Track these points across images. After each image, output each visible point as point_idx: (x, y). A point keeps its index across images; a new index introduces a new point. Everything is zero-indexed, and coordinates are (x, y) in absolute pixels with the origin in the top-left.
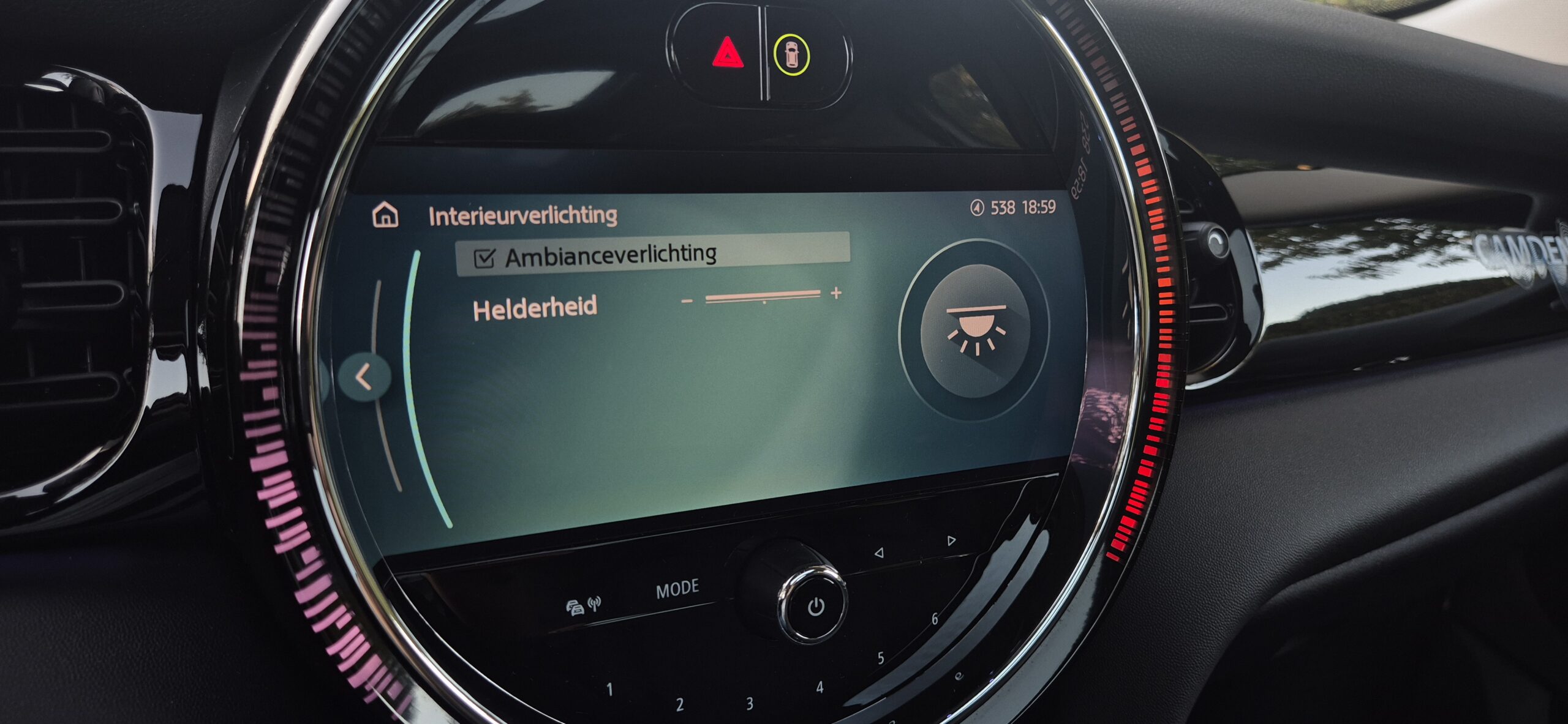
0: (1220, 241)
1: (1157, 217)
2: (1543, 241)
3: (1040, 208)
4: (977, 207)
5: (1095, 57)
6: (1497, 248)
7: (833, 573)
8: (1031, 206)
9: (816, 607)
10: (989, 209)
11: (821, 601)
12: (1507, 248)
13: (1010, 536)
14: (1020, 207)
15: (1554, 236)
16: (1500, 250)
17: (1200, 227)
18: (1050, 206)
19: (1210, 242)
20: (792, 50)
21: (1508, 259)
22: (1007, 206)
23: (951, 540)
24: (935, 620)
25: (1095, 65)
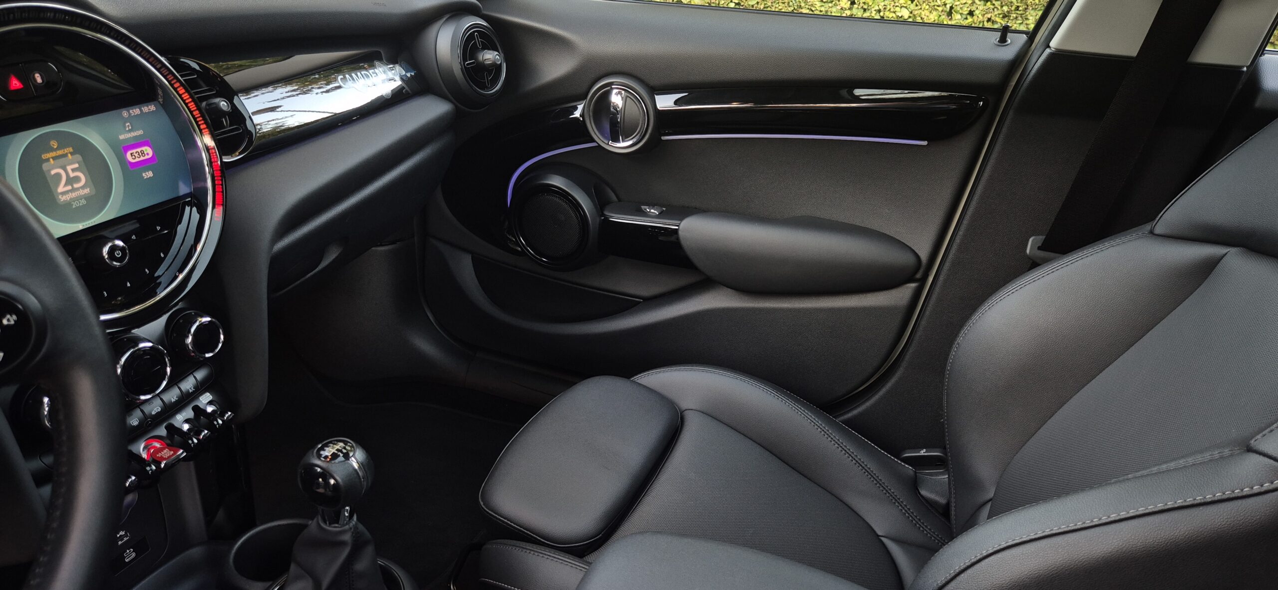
0: (226, 104)
1: (192, 105)
2: (369, 72)
3: (149, 109)
4: (125, 113)
5: (149, 58)
6: (348, 79)
7: (119, 243)
8: (145, 109)
9: (118, 254)
10: (130, 114)
11: (120, 252)
12: (353, 79)
13: (180, 222)
14: (141, 110)
15: (374, 69)
16: (350, 80)
17: (217, 100)
18: (152, 108)
19: (221, 105)
20: (38, 77)
21: (354, 82)
22: (136, 111)
23: (158, 228)
24: (162, 255)
25: (150, 60)
